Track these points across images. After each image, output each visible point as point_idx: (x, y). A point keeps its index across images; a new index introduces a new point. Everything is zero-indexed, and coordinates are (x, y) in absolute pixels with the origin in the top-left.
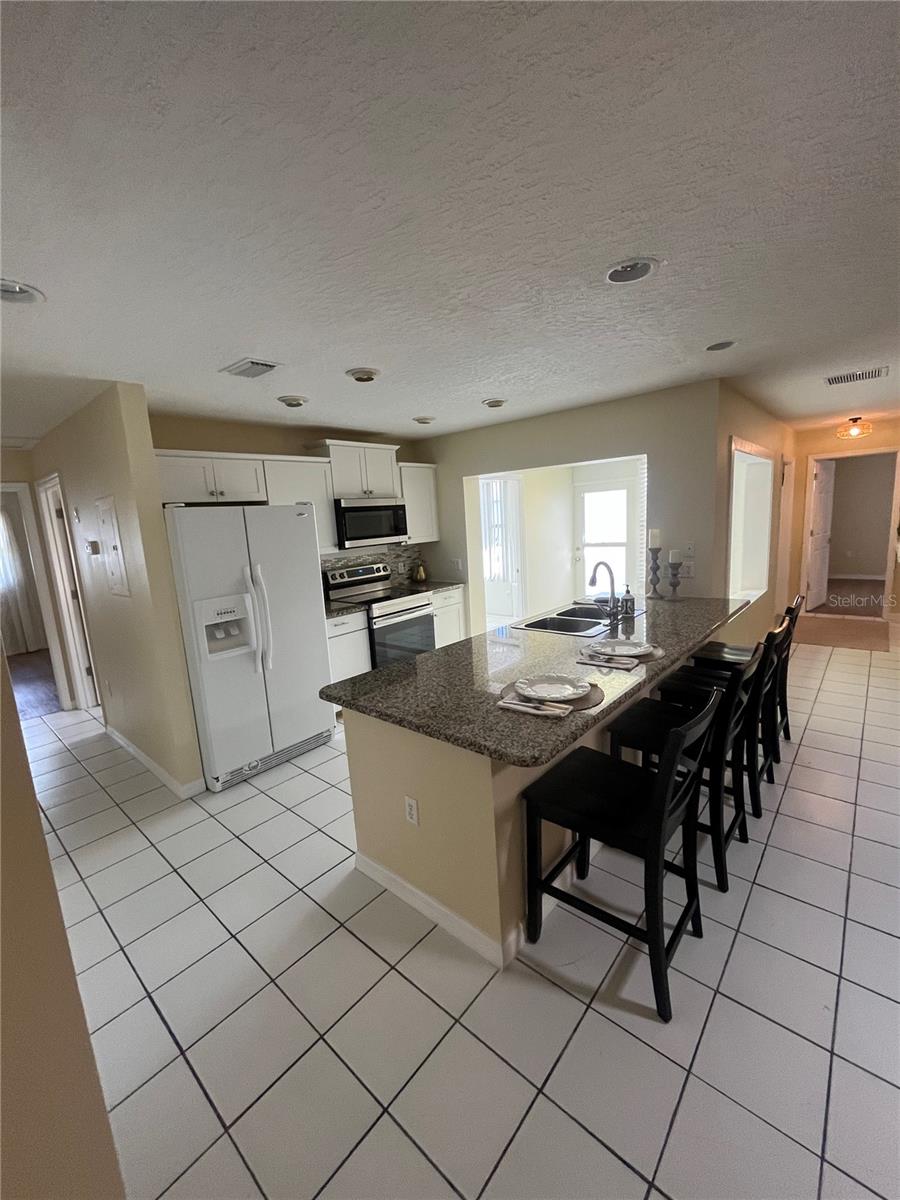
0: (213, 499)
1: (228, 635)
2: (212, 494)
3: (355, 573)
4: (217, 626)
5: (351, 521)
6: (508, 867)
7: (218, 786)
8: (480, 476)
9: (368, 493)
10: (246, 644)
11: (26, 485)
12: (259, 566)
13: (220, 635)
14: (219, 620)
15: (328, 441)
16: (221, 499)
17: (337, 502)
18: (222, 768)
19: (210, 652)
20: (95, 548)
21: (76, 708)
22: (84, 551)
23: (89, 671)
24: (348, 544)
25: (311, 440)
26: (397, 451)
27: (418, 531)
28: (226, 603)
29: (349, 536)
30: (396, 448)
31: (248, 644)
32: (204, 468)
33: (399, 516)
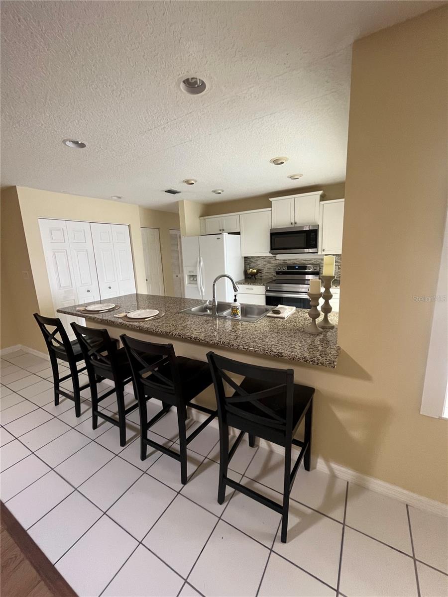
2: (221, 230)
3: (293, 268)
9: (295, 224)
12: (202, 257)
13: (192, 279)
14: (190, 274)
15: (271, 200)
17: (271, 230)
19: (188, 284)
26: (321, 196)
28: (191, 270)
29: (273, 248)
30: (320, 192)
31: (197, 284)
32: (219, 221)
33: (311, 236)
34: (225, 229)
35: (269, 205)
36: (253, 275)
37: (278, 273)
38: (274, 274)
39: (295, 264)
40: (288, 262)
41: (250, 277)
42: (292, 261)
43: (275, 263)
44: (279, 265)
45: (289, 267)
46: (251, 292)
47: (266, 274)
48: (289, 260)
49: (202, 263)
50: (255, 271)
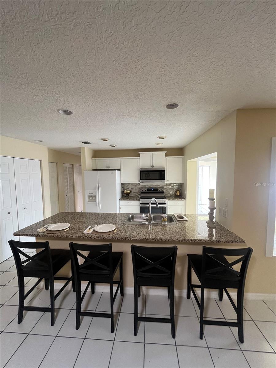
3: (150, 190)
9: (153, 167)
12: (100, 185)
13: (91, 198)
14: (91, 195)
15: (139, 152)
16: (109, 168)
17: (140, 169)
19: (88, 202)
24: (141, 181)
28: (91, 191)
29: (142, 179)
30: (165, 152)
31: (96, 201)
32: (106, 161)
33: (162, 174)
34: (110, 166)
35: (139, 155)
36: (127, 194)
37: (142, 193)
38: (139, 193)
39: (151, 187)
40: (147, 187)
41: (126, 195)
42: (149, 186)
43: (139, 187)
44: (142, 188)
45: (148, 190)
46: (130, 204)
47: (134, 193)
48: (148, 185)
49: (100, 188)
50: (129, 192)
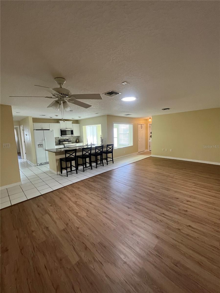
0: (42, 129)
1: (41, 146)
2: (41, 128)
3: (65, 140)
4: (39, 145)
5: (63, 132)
6: (58, 165)
7: (38, 165)
8: (86, 126)
9: (67, 128)
10: (43, 147)
11: (19, 126)
12: (45, 138)
13: (40, 146)
14: (39, 144)
15: (60, 121)
16: (43, 129)
17: (61, 130)
18: (39, 162)
19: (38, 148)
20: (26, 135)
21: (23, 159)
22: (25, 135)
23: (26, 153)
24: (62, 136)
25: (57, 121)
26: (72, 122)
27: (76, 134)
28: (41, 142)
29: (62, 134)
32: (41, 125)
